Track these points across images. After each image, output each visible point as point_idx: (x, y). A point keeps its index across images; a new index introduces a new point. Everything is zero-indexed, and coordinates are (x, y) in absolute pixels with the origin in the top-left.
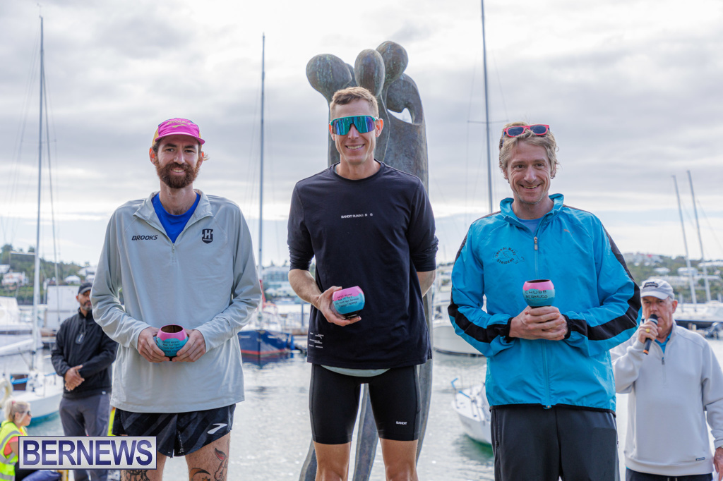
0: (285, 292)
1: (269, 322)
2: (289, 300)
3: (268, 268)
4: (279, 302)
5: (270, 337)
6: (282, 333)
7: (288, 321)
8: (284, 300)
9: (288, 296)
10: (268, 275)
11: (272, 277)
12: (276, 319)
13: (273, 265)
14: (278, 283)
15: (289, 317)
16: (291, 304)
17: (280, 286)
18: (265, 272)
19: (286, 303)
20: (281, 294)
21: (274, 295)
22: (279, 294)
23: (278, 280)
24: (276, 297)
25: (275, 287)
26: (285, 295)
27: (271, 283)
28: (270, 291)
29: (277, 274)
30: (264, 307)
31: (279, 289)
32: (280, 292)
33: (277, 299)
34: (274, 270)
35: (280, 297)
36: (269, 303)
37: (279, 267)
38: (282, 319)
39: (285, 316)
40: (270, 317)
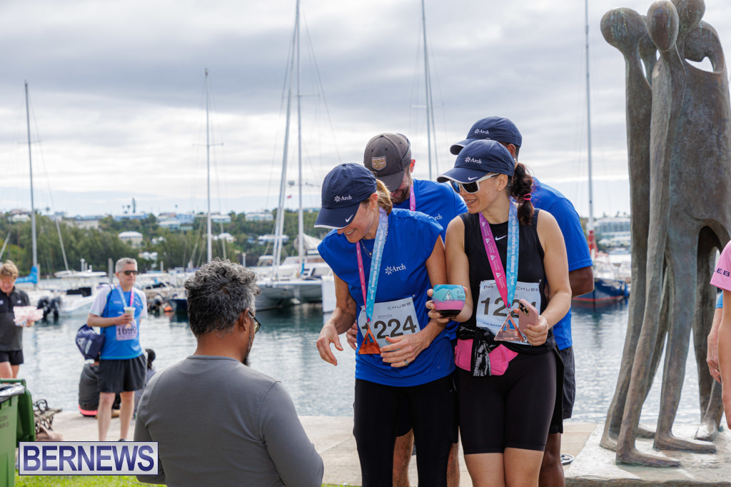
0: (618, 242)
1: (602, 271)
2: (623, 249)
3: (600, 219)
4: (613, 252)
5: (604, 285)
6: (615, 281)
7: (621, 270)
8: (618, 249)
9: (622, 246)
10: (600, 227)
11: (605, 228)
12: (609, 268)
13: (605, 216)
14: (611, 234)
15: (623, 266)
16: (625, 254)
17: (613, 237)
18: (596, 224)
19: (620, 253)
20: (614, 244)
21: (607, 245)
22: (613, 244)
23: (610, 231)
24: (609, 247)
25: (608, 237)
26: (619, 244)
27: (604, 234)
28: (604, 242)
29: (609, 224)
30: (596, 256)
31: (612, 240)
32: (613, 242)
33: (611, 249)
34: (607, 221)
35: (614, 247)
36: (601, 253)
37: (611, 218)
38: (616, 268)
39: (618, 265)
40: (603, 265)
